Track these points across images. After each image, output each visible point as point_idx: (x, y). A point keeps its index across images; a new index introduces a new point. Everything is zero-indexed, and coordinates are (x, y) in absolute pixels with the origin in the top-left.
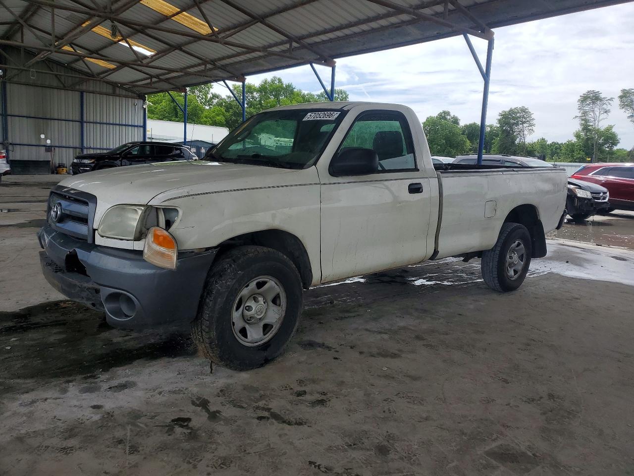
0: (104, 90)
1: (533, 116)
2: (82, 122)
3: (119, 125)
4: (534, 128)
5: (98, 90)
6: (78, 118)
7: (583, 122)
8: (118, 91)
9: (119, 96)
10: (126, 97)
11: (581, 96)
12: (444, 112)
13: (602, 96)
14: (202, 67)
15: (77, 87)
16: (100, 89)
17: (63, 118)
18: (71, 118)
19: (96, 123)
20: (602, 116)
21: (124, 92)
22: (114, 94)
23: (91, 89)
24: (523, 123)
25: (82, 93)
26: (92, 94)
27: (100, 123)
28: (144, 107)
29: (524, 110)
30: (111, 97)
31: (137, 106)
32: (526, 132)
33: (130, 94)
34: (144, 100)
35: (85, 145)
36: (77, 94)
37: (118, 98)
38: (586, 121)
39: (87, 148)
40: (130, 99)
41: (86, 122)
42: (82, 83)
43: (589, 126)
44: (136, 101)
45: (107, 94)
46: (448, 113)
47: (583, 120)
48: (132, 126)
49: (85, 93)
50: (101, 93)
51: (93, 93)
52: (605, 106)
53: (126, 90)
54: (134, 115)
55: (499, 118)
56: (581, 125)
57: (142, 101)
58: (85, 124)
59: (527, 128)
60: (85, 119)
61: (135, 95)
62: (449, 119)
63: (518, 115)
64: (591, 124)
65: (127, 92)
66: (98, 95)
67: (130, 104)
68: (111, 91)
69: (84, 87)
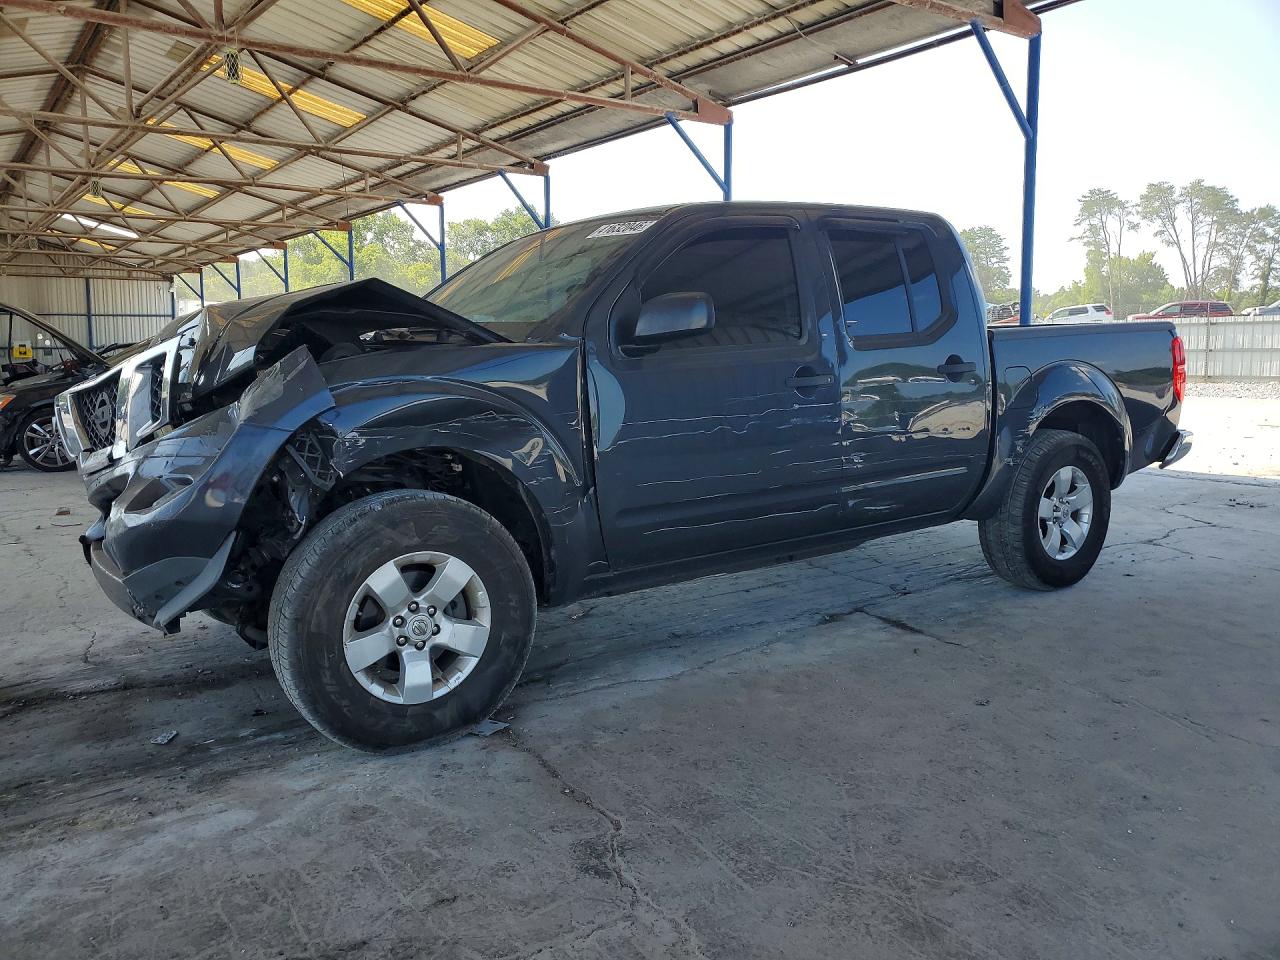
0: (117, 275)
2: (89, 315)
5: (108, 274)
6: (84, 311)
8: (134, 274)
9: (137, 279)
10: (145, 279)
14: (182, 252)
15: (81, 273)
16: (111, 273)
17: (65, 312)
18: (74, 312)
19: (108, 315)
21: (143, 274)
22: (129, 278)
23: (100, 273)
25: (87, 280)
26: (100, 280)
27: (113, 316)
28: (172, 290)
30: (126, 281)
31: (161, 290)
33: (152, 275)
34: (171, 280)
36: (82, 282)
37: (135, 282)
40: (152, 282)
41: (96, 316)
44: (160, 283)
45: (120, 279)
48: (156, 316)
49: (90, 279)
50: (111, 278)
51: (102, 278)
54: (159, 301)
57: (167, 284)
58: (93, 317)
60: (93, 312)
61: (159, 277)
65: (147, 274)
66: (109, 281)
67: (153, 288)
68: (125, 274)
69: (90, 273)
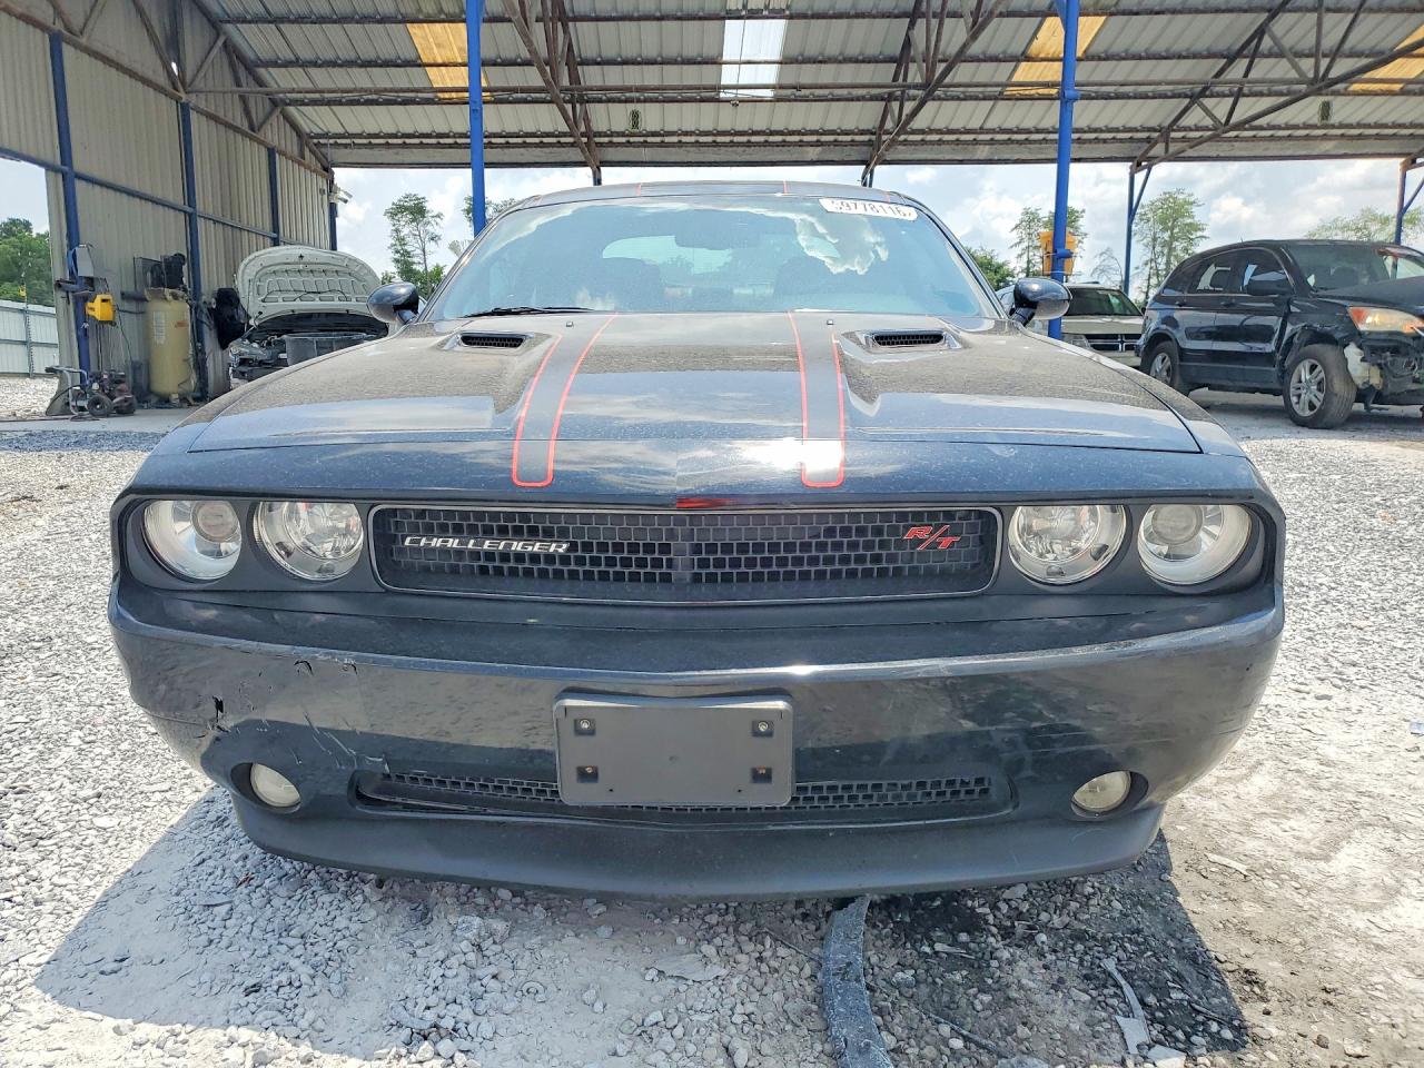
7: (397, 256)
9: (307, 167)
11: (393, 204)
13: (428, 206)
20: (430, 246)
36: (264, 152)
43: (413, 263)
47: (397, 252)
52: (429, 228)
64: (415, 260)
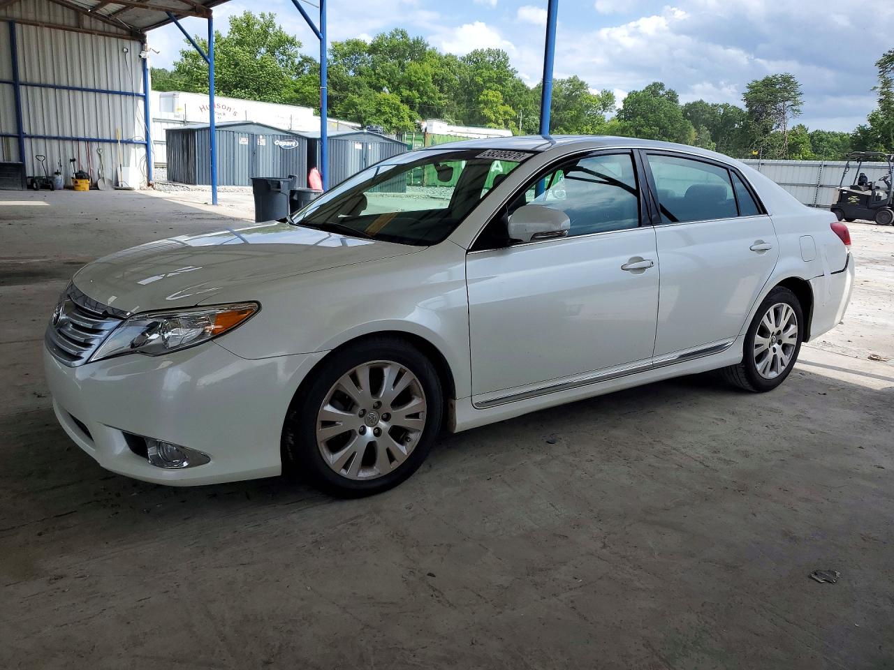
0: (59, 21)
1: (800, 89)
2: (15, 83)
3: (95, 91)
4: (800, 107)
5: (45, 18)
6: (7, 75)
8: (87, 22)
10: (105, 34)
12: (654, 84)
15: (2, 13)
16: (49, 15)
19: (46, 86)
21: (100, 25)
22: (78, 28)
23: (31, 16)
24: (786, 99)
25: (11, 25)
26: (32, 28)
27: (54, 87)
28: (143, 55)
29: (787, 80)
30: (74, 34)
31: (128, 54)
32: (788, 114)
33: (113, 29)
34: (143, 41)
35: (26, 130)
37: (88, 36)
38: (887, 94)
39: (31, 137)
40: (114, 40)
41: (26, 84)
42: (11, 5)
44: (127, 43)
45: (65, 28)
46: (661, 86)
48: (120, 93)
49: (18, 27)
50: (51, 26)
51: (37, 25)
53: (104, 22)
54: (124, 70)
55: (747, 91)
56: (881, 101)
57: (138, 44)
58: (22, 89)
59: (789, 109)
60: (22, 78)
61: (125, 32)
62: (663, 95)
63: (778, 87)
65: (106, 24)
66: (46, 30)
67: (115, 50)
68: (72, 22)
69: (16, 13)
